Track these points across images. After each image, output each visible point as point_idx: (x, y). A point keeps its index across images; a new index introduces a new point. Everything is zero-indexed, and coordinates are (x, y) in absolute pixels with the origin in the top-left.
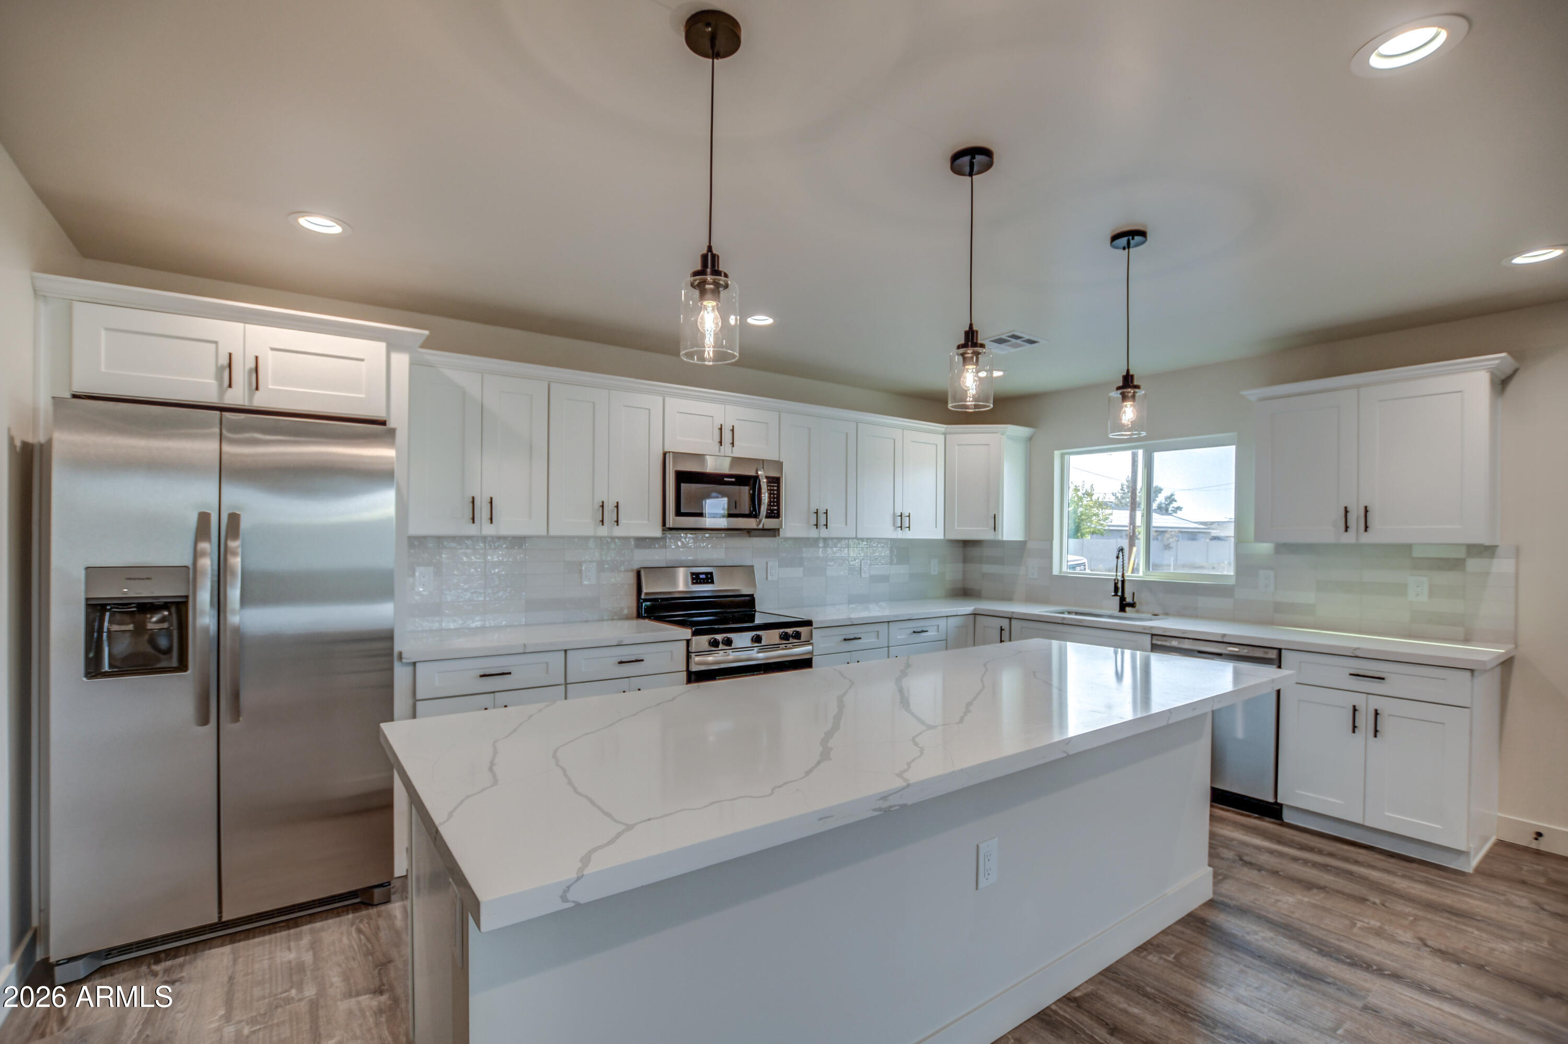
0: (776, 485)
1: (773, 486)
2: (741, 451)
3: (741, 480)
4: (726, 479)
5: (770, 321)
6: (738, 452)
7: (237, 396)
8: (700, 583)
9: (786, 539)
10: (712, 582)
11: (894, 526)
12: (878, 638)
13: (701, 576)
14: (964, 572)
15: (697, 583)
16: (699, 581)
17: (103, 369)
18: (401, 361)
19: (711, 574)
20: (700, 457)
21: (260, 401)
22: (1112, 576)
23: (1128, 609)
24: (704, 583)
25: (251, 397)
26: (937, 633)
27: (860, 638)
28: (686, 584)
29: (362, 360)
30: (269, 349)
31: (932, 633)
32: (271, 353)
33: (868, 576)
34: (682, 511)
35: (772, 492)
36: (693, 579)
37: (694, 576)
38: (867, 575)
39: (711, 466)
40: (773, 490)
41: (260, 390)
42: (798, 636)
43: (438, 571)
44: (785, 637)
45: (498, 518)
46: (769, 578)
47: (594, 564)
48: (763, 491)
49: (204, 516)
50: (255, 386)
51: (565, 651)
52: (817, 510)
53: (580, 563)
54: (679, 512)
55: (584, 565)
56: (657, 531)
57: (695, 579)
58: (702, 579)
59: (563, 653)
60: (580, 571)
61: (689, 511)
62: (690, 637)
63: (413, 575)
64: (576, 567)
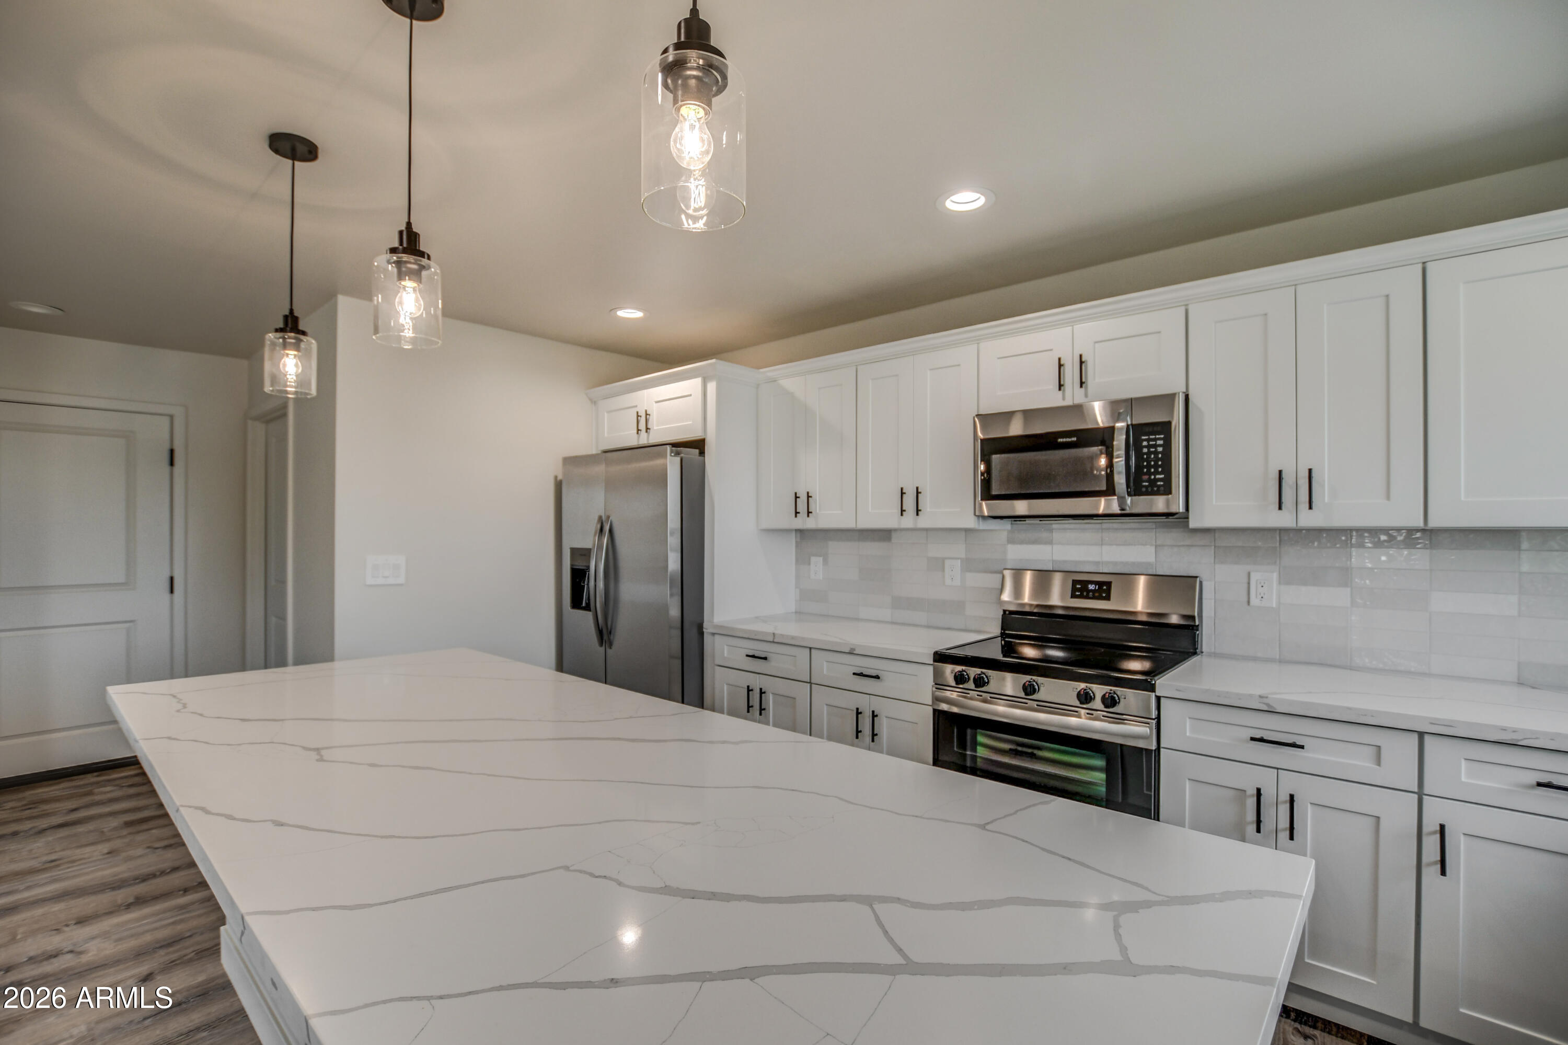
0: (1162, 436)
1: (1155, 440)
4: (1060, 440)
7: (641, 438)
8: (1087, 597)
10: (1108, 598)
13: (1091, 587)
15: (1081, 597)
16: (1085, 594)
17: (606, 434)
18: (711, 388)
19: (1109, 584)
21: (652, 440)
24: (1094, 598)
25: (648, 437)
28: (1062, 597)
29: (692, 395)
32: (654, 405)
34: (995, 492)
35: (1152, 450)
36: (1074, 589)
37: (1078, 586)
40: (1155, 446)
41: (651, 432)
42: (1110, 702)
43: (825, 562)
44: (1085, 698)
45: (818, 511)
46: (1255, 601)
47: (959, 561)
48: (1119, 452)
49: (600, 517)
50: (647, 429)
51: (810, 648)
52: (1280, 472)
53: (943, 560)
54: (987, 495)
55: (947, 563)
56: (971, 522)
57: (1079, 590)
58: (1091, 590)
59: (808, 650)
60: (943, 570)
61: (1003, 493)
62: (932, 663)
63: (809, 564)
64: (938, 564)
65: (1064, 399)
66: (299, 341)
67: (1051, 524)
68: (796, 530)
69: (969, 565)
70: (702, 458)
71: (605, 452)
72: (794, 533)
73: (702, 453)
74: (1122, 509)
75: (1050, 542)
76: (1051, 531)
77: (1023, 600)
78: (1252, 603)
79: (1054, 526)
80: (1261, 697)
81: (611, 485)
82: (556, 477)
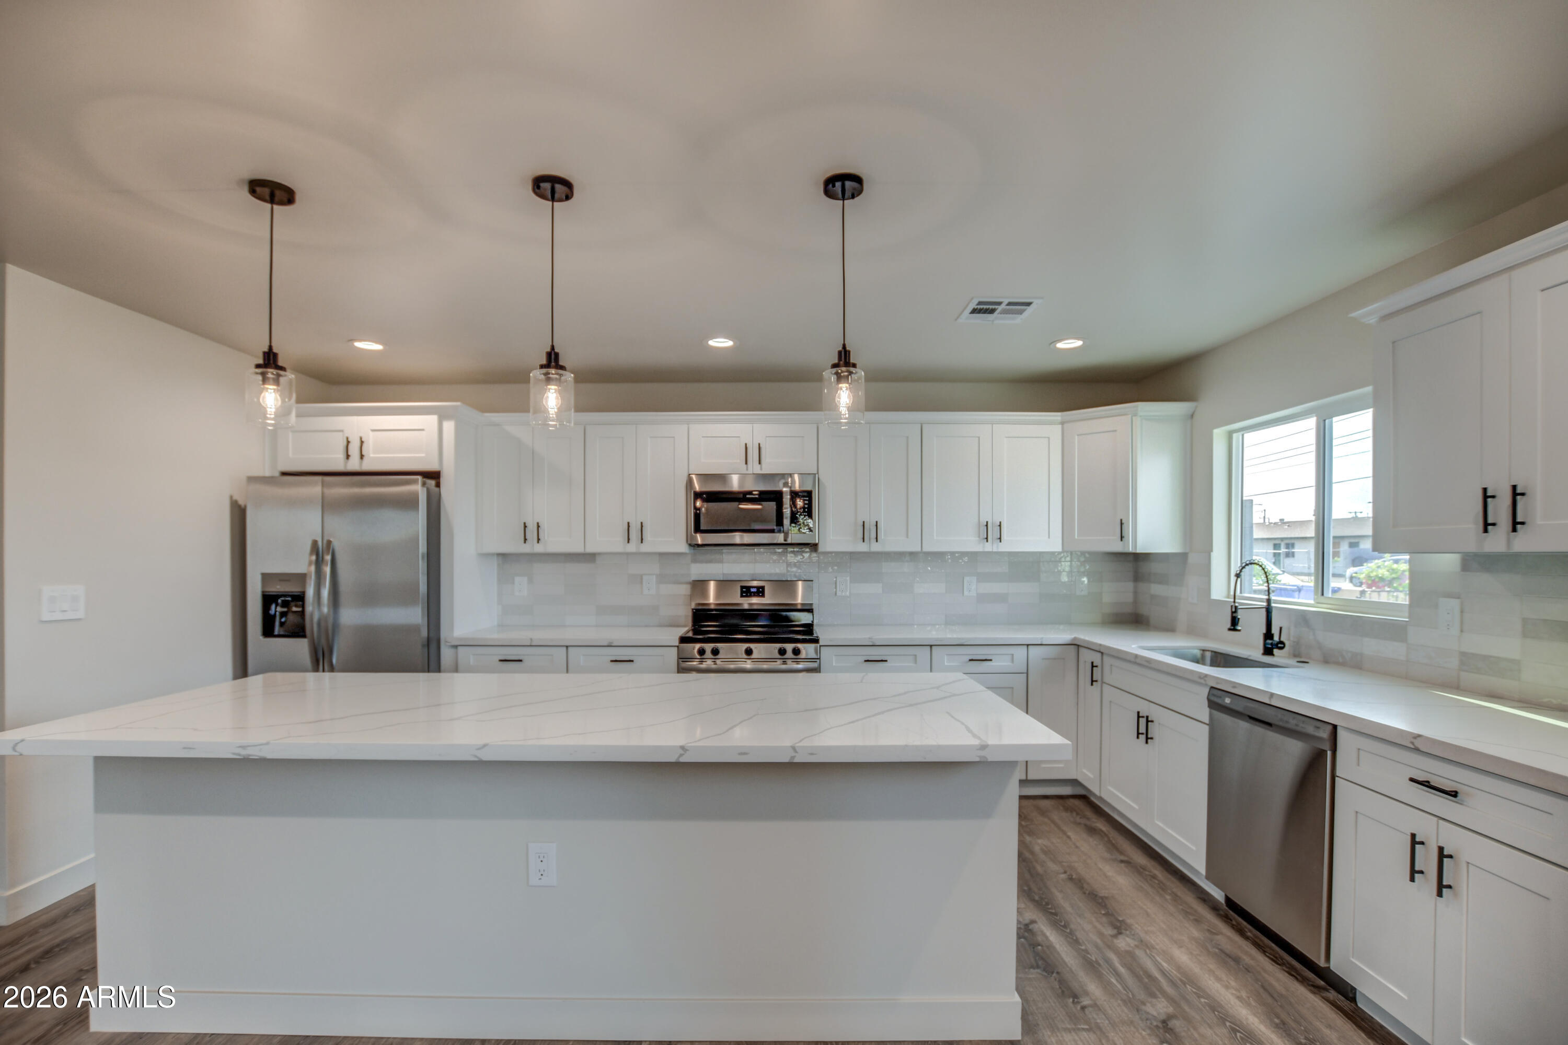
0: (807, 499)
1: (801, 499)
2: (768, 468)
3: (765, 496)
4: (748, 496)
5: (730, 343)
6: (767, 469)
7: (354, 465)
8: (750, 596)
9: (826, 553)
10: (763, 596)
11: (979, 537)
12: (915, 662)
13: (753, 590)
14: (1136, 593)
15: (746, 596)
16: (748, 594)
17: (291, 455)
18: (449, 427)
19: (763, 588)
20: (722, 478)
21: (367, 466)
22: (1260, 600)
23: (1276, 651)
24: (754, 596)
25: (361, 464)
26: (1010, 664)
27: (886, 661)
28: (735, 597)
29: (423, 430)
30: (370, 431)
31: (1001, 662)
32: (371, 434)
33: (975, 595)
34: (702, 528)
36: (742, 592)
37: (744, 590)
38: (974, 593)
39: (735, 484)
40: (801, 503)
41: (365, 458)
42: (796, 652)
43: (530, 581)
44: (782, 652)
45: (546, 538)
46: (839, 593)
47: (654, 576)
48: (786, 506)
49: (315, 543)
50: (362, 456)
51: (567, 647)
52: (864, 522)
53: (641, 577)
54: (698, 529)
55: (644, 577)
56: (683, 547)
57: (744, 592)
58: (753, 592)
59: (565, 648)
60: (641, 583)
61: (709, 528)
62: (677, 644)
63: (513, 583)
64: (638, 579)
65: (747, 470)
66: (279, 376)
67: (722, 549)
68: (499, 555)
69: (662, 579)
70: (437, 489)
71: (284, 474)
72: (496, 556)
73: (438, 485)
74: (785, 540)
75: (721, 562)
76: (722, 553)
77: (710, 601)
78: (837, 594)
79: (724, 551)
80: (869, 638)
81: (328, 506)
82: (231, 497)
